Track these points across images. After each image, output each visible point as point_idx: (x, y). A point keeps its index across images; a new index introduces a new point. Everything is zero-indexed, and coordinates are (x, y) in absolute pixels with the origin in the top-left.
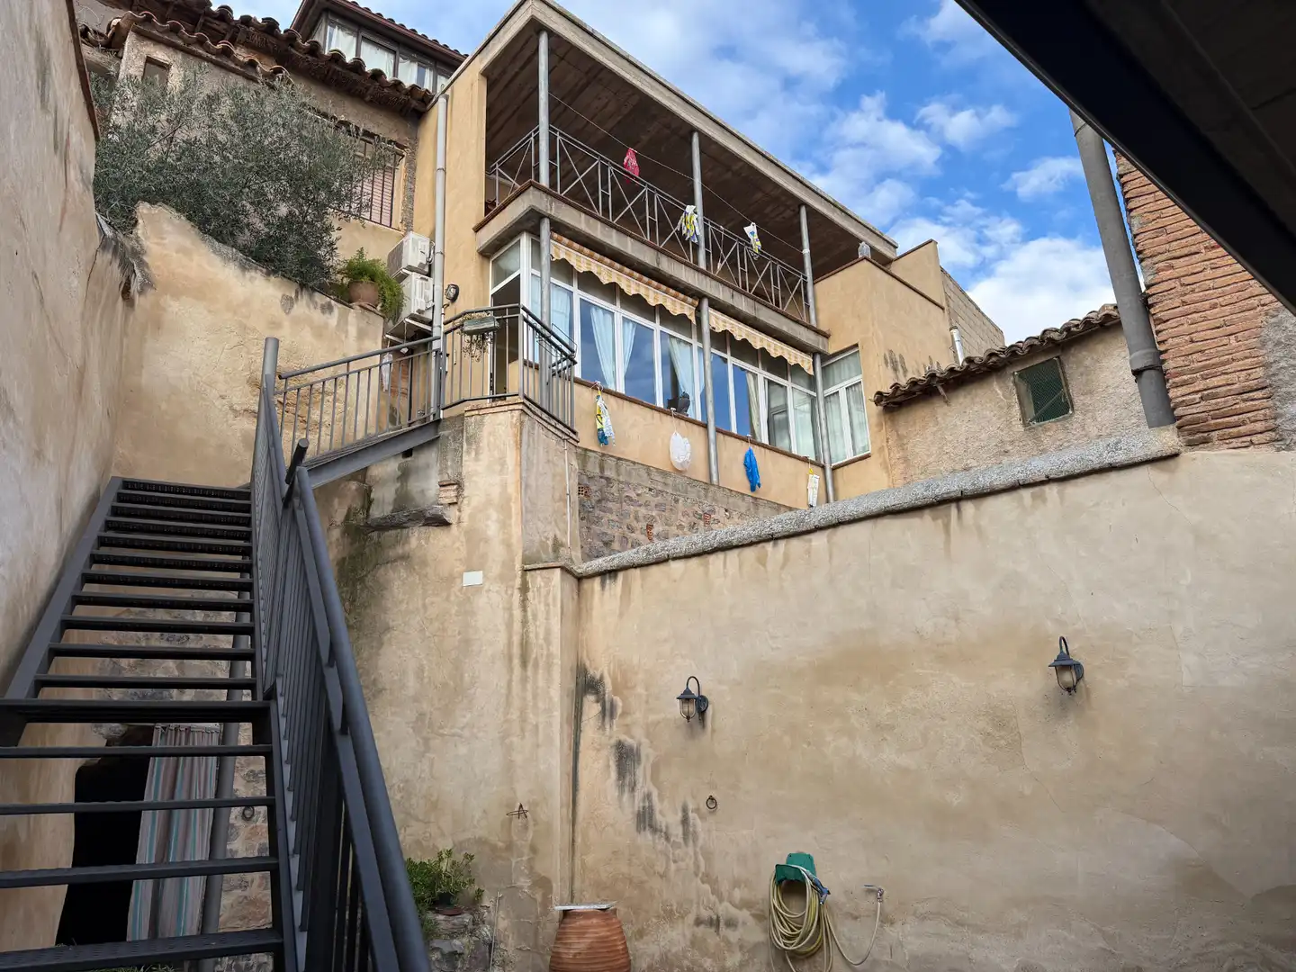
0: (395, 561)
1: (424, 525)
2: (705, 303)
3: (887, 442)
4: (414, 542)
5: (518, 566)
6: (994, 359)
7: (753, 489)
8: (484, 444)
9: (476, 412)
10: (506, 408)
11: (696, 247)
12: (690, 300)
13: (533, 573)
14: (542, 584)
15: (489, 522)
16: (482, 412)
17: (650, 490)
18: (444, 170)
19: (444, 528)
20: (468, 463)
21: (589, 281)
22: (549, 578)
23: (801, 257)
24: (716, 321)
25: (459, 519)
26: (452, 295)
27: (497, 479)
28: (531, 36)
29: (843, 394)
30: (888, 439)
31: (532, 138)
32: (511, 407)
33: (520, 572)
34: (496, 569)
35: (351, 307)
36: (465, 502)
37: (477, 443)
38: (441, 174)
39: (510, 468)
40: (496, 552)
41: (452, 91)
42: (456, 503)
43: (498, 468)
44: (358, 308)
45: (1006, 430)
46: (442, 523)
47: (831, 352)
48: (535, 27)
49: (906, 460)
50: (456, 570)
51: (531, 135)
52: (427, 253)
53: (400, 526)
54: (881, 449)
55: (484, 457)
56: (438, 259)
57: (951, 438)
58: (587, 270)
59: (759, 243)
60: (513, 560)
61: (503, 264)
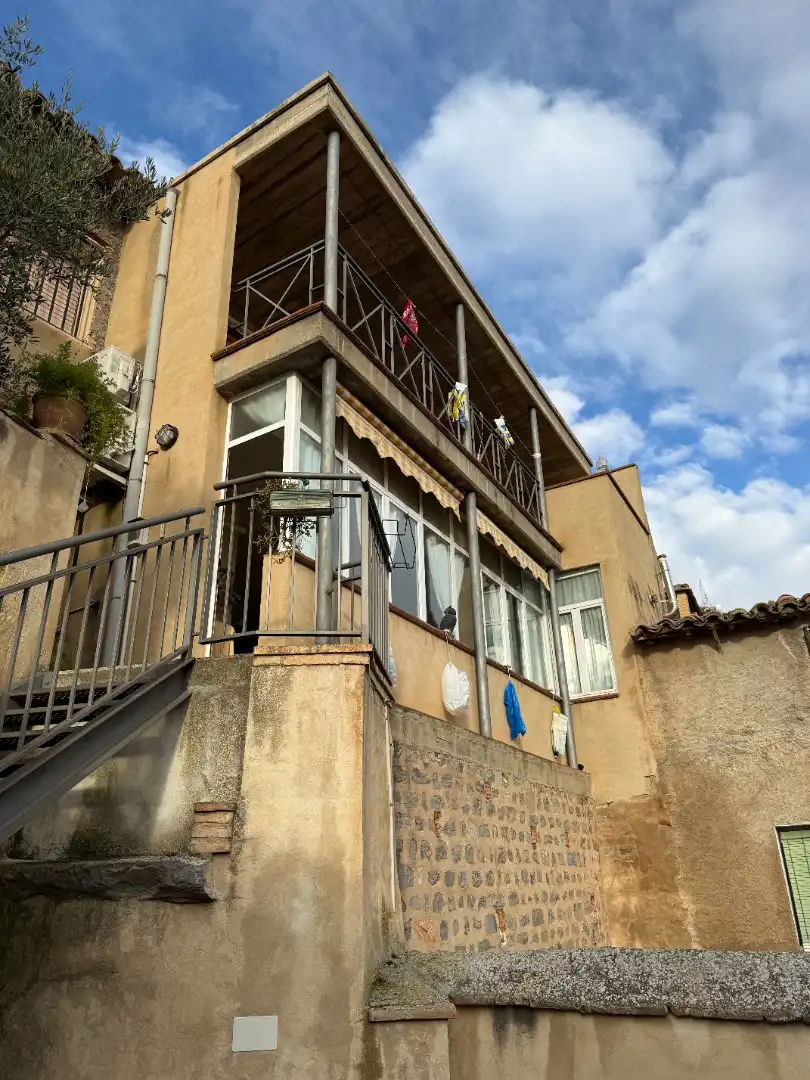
0: (80, 975)
1: (154, 899)
2: (472, 500)
3: (641, 683)
4: (127, 938)
5: (355, 1011)
6: (790, 610)
7: (514, 736)
8: (290, 728)
9: (276, 660)
10: (336, 659)
11: (463, 431)
12: (457, 492)
13: (388, 1028)
14: (411, 1059)
15: (296, 903)
16: (288, 661)
17: (437, 754)
18: (166, 277)
19: (199, 909)
20: (254, 764)
21: (363, 451)
22: (423, 1044)
23: (533, 460)
24: (480, 522)
25: (233, 888)
26: (165, 439)
27: (313, 806)
28: (317, 134)
29: (577, 617)
30: (641, 680)
31: (311, 255)
32: (347, 659)
33: (360, 1025)
34: (307, 1013)
35: (38, 435)
36: (247, 850)
37: (278, 721)
38: (160, 282)
39: (344, 785)
40: (309, 974)
41: (186, 188)
42: (227, 853)
43: (316, 780)
44: (50, 437)
45: (799, 694)
46: (196, 897)
47: (565, 567)
48: (325, 122)
49: (665, 708)
50: (218, 1009)
51: (309, 251)
52: (131, 378)
53: (99, 894)
54: (633, 691)
55: (289, 752)
56: (146, 388)
57: (725, 692)
58: (365, 436)
59: (511, 439)
60: (344, 995)
61: (251, 409)
